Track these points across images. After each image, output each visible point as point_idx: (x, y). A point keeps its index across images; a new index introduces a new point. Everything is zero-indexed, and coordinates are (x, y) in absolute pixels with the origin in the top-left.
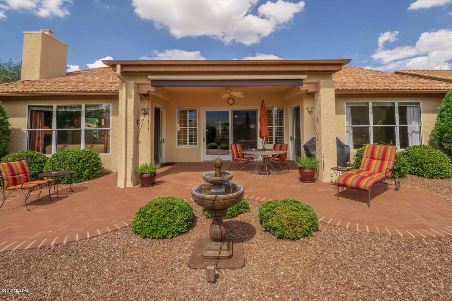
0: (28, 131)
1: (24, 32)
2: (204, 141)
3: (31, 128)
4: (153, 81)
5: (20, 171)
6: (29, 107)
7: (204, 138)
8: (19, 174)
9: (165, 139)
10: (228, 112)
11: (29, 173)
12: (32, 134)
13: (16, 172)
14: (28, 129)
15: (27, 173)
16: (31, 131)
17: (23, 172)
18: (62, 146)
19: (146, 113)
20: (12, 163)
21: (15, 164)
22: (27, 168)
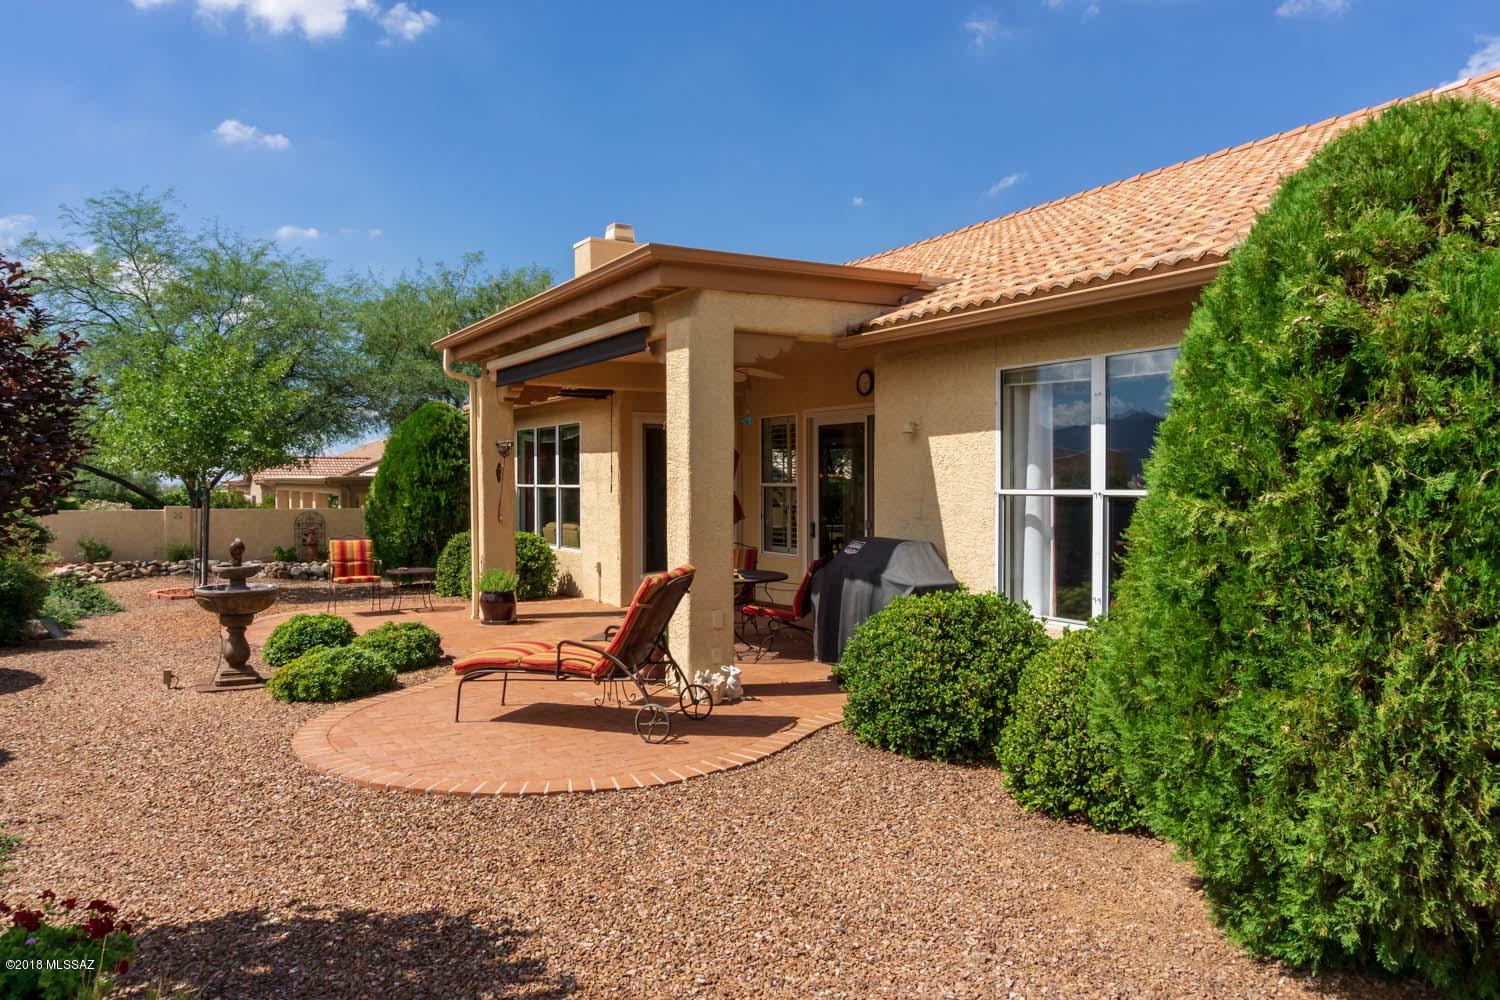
1: (575, 246)
2: (813, 535)
5: (356, 555)
7: (813, 525)
8: (353, 560)
11: (370, 561)
13: (349, 556)
15: (366, 561)
17: (360, 558)
19: (505, 452)
20: (348, 542)
21: (353, 545)
22: (368, 554)
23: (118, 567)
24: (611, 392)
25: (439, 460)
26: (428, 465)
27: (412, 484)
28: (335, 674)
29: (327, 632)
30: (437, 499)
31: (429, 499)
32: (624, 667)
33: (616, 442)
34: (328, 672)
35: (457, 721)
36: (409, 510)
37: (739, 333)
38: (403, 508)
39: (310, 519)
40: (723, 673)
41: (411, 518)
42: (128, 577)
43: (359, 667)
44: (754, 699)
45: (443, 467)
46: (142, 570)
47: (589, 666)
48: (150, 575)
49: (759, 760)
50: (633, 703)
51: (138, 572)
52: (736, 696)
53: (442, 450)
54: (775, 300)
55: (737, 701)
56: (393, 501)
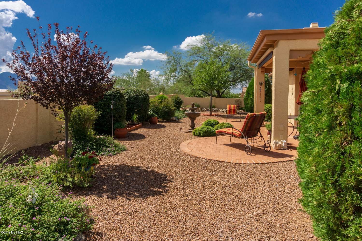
5: (233, 108)
15: (235, 110)
19: (261, 85)
20: (231, 105)
21: (232, 106)
22: (235, 108)
23: (200, 109)
24: (293, 69)
28: (202, 131)
29: (213, 123)
32: (244, 135)
33: (294, 82)
34: (201, 130)
35: (216, 144)
37: (291, 51)
39: (238, 100)
40: (281, 142)
42: (201, 111)
43: (207, 130)
44: (291, 150)
46: (204, 110)
47: (237, 134)
48: (206, 111)
49: (267, 163)
50: (259, 146)
51: (203, 110)
52: (285, 148)
54: (304, 40)
55: (284, 149)
56: (249, 97)
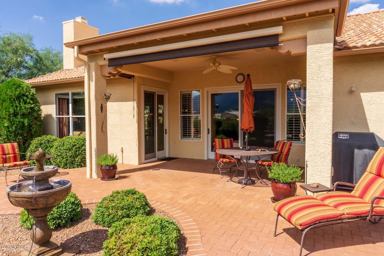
0: (57, 117)
1: (63, 23)
2: (209, 133)
3: (59, 115)
4: (110, 60)
6: (57, 95)
7: (208, 129)
9: (167, 129)
10: (238, 93)
11: (18, 154)
12: (60, 121)
14: (56, 115)
15: (16, 154)
16: (59, 118)
17: (12, 152)
18: (79, 133)
19: (108, 98)
20: (4, 144)
21: (7, 146)
22: (17, 150)
24: (133, 76)
25: (22, 105)
26: (17, 107)
27: (9, 116)
30: (23, 123)
31: (19, 122)
33: (136, 97)
36: (8, 127)
38: (4, 126)
41: (9, 131)
45: (25, 108)
53: (23, 100)
